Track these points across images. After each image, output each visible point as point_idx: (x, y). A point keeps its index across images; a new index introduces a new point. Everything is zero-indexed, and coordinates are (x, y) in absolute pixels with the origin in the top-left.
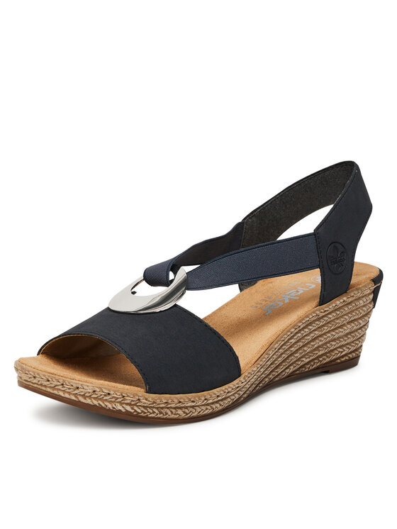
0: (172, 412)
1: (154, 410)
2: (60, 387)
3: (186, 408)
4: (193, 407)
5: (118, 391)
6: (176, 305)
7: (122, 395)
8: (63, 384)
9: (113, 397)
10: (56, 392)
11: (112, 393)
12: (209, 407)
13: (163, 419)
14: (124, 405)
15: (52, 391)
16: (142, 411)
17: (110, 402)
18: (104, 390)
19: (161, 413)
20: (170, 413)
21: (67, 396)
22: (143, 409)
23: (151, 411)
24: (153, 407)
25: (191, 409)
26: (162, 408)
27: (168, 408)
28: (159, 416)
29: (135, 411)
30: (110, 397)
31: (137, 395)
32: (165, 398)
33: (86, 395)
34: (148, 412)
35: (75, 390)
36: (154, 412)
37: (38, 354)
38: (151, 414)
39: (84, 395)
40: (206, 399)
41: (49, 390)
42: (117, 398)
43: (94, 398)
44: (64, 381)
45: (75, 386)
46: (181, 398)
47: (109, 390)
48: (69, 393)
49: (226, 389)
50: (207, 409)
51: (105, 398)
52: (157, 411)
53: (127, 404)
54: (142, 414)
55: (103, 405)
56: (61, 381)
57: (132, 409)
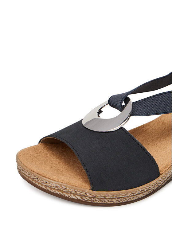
0: (109, 201)
1: (96, 199)
2: (36, 180)
3: (119, 198)
4: (123, 198)
5: (72, 188)
6: (122, 128)
7: (74, 190)
8: (38, 179)
9: (69, 191)
10: (34, 182)
11: (68, 188)
12: (135, 197)
13: (103, 204)
14: (76, 196)
15: (32, 181)
16: (88, 200)
17: (67, 193)
18: (63, 186)
19: (101, 201)
20: (107, 201)
21: (40, 185)
22: (89, 199)
23: (95, 200)
24: (96, 198)
25: (122, 199)
26: (102, 198)
27: (106, 198)
28: (100, 202)
29: (84, 199)
30: (67, 190)
31: (84, 191)
32: (103, 194)
33: (52, 187)
34: (92, 200)
35: (45, 183)
36: (96, 201)
37: (39, 143)
38: (94, 201)
39: (51, 187)
40: (132, 193)
41: (30, 179)
42: (71, 192)
43: (57, 190)
44: (38, 177)
45: (45, 181)
46: (114, 194)
47: (66, 187)
48: (42, 185)
49: (147, 186)
50: (133, 198)
51: (64, 191)
52: (98, 200)
53: (78, 195)
54: (88, 201)
55: (62, 194)
56: (37, 177)
57: (82, 198)
